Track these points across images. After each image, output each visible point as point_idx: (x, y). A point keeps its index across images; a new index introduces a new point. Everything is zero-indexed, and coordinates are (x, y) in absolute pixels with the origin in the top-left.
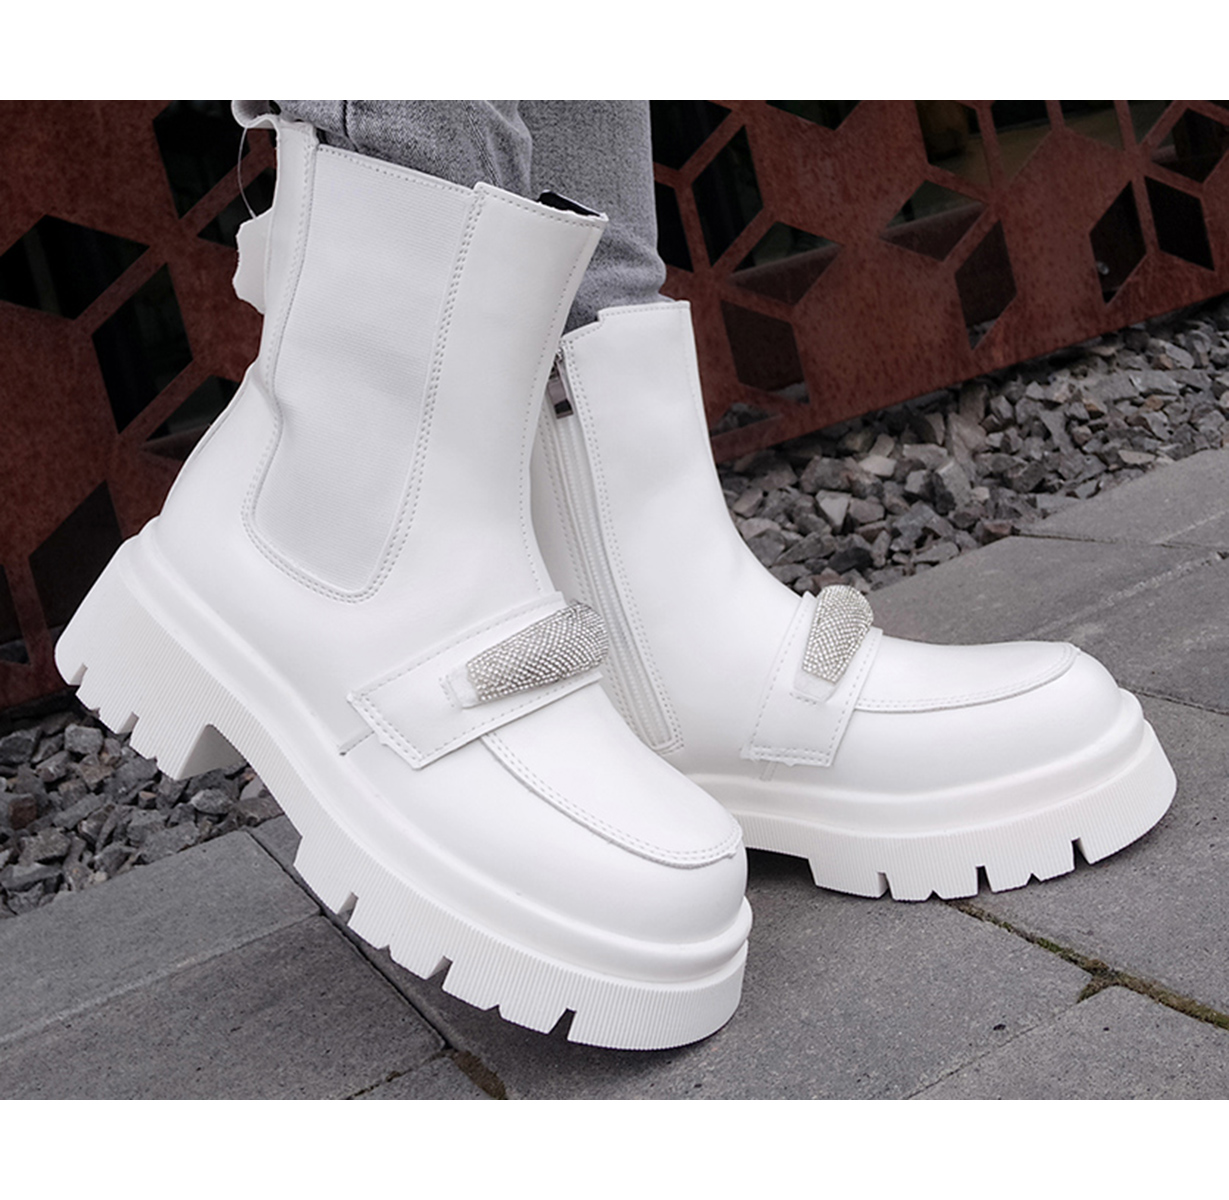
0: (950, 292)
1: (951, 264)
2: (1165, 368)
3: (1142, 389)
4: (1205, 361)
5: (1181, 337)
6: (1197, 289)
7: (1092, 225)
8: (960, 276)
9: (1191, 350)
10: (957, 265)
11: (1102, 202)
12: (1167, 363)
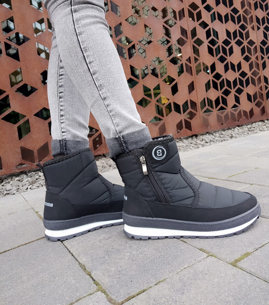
0: (158, 130)
1: (158, 127)
2: (184, 143)
3: (181, 145)
4: (190, 143)
5: (187, 140)
6: (190, 134)
7: (176, 124)
8: (159, 128)
9: (188, 141)
10: (159, 127)
11: (178, 121)
12: (184, 142)
